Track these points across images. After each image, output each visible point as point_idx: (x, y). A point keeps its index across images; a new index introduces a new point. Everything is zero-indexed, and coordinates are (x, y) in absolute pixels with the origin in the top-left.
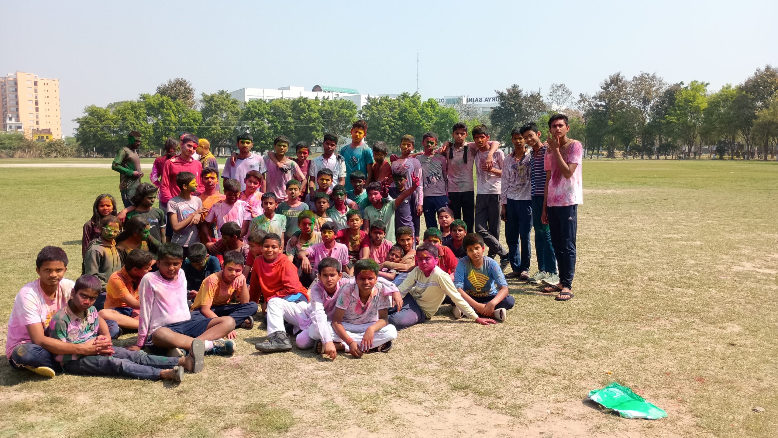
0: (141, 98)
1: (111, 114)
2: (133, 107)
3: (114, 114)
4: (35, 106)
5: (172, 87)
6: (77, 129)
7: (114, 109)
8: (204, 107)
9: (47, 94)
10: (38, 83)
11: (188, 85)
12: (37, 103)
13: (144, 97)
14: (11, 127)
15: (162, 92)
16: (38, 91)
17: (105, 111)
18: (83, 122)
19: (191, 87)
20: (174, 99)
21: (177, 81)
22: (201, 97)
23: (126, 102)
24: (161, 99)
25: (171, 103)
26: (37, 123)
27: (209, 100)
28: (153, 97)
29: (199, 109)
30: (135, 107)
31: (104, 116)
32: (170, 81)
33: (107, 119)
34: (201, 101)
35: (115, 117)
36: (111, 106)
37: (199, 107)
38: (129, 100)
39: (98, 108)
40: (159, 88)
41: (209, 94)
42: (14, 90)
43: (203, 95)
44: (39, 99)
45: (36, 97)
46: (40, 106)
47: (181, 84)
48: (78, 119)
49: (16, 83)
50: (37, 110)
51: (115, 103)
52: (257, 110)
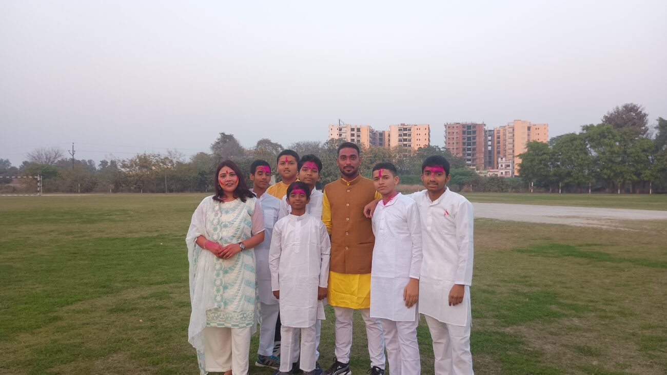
0: (583, 130)
1: (551, 147)
2: (571, 139)
3: (554, 147)
5: (619, 114)
6: (520, 165)
8: (659, 135)
10: (531, 129)
11: (639, 110)
13: (586, 128)
14: (502, 166)
15: (609, 120)
16: (530, 135)
17: (545, 145)
18: (524, 157)
19: (643, 112)
21: (626, 107)
22: (657, 123)
23: (567, 135)
24: (604, 127)
27: (666, 125)
28: (599, 126)
29: (654, 137)
32: (617, 108)
33: (545, 153)
34: (656, 128)
35: (554, 151)
36: (553, 140)
37: (654, 134)
38: (571, 133)
40: (606, 117)
42: (512, 135)
43: (661, 120)
47: (631, 110)
48: (521, 155)
49: (513, 130)
51: (558, 137)
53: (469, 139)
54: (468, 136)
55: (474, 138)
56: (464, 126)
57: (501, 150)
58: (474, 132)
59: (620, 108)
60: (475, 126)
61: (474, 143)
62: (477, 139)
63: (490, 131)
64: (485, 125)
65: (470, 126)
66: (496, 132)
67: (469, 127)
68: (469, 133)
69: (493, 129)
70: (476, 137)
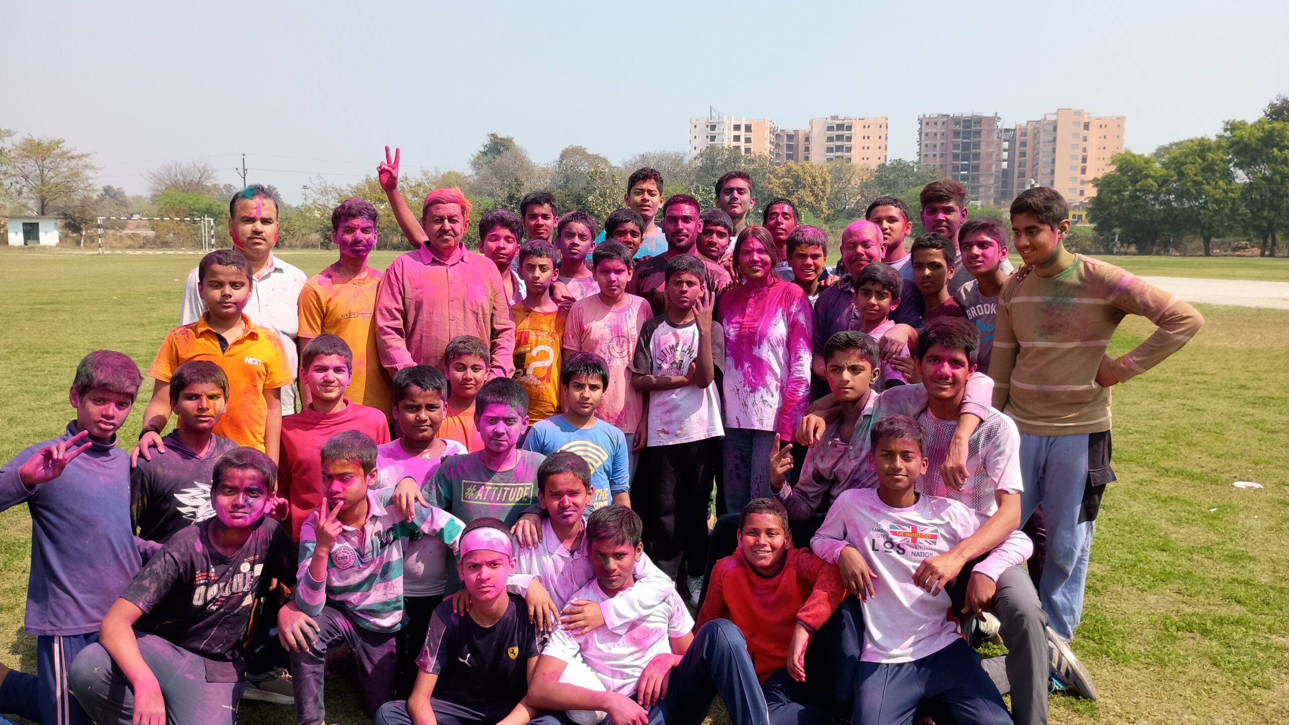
0: (1226, 130)
1: (1158, 165)
3: (1164, 165)
4: (1080, 165)
10: (1091, 126)
12: (1084, 160)
13: (1232, 127)
15: (1276, 112)
16: (1089, 138)
17: (1147, 161)
18: (1103, 184)
23: (1192, 141)
24: (1267, 127)
30: (1209, 149)
31: (1141, 171)
33: (1147, 176)
35: (1164, 172)
36: (1162, 151)
38: (1199, 137)
39: (1134, 156)
40: (1272, 106)
42: (1051, 138)
44: (1089, 153)
45: (1084, 150)
46: (1088, 164)
48: (1096, 179)
49: (1055, 129)
50: (1083, 170)
51: (1171, 145)
53: (966, 147)
54: (965, 141)
55: (977, 145)
56: (956, 121)
57: (1028, 169)
58: (978, 133)
60: (978, 120)
61: (977, 156)
62: (983, 147)
63: (1007, 130)
64: (999, 118)
65: (970, 121)
66: (1018, 133)
67: (967, 122)
68: (967, 135)
69: (1013, 127)
70: (980, 142)
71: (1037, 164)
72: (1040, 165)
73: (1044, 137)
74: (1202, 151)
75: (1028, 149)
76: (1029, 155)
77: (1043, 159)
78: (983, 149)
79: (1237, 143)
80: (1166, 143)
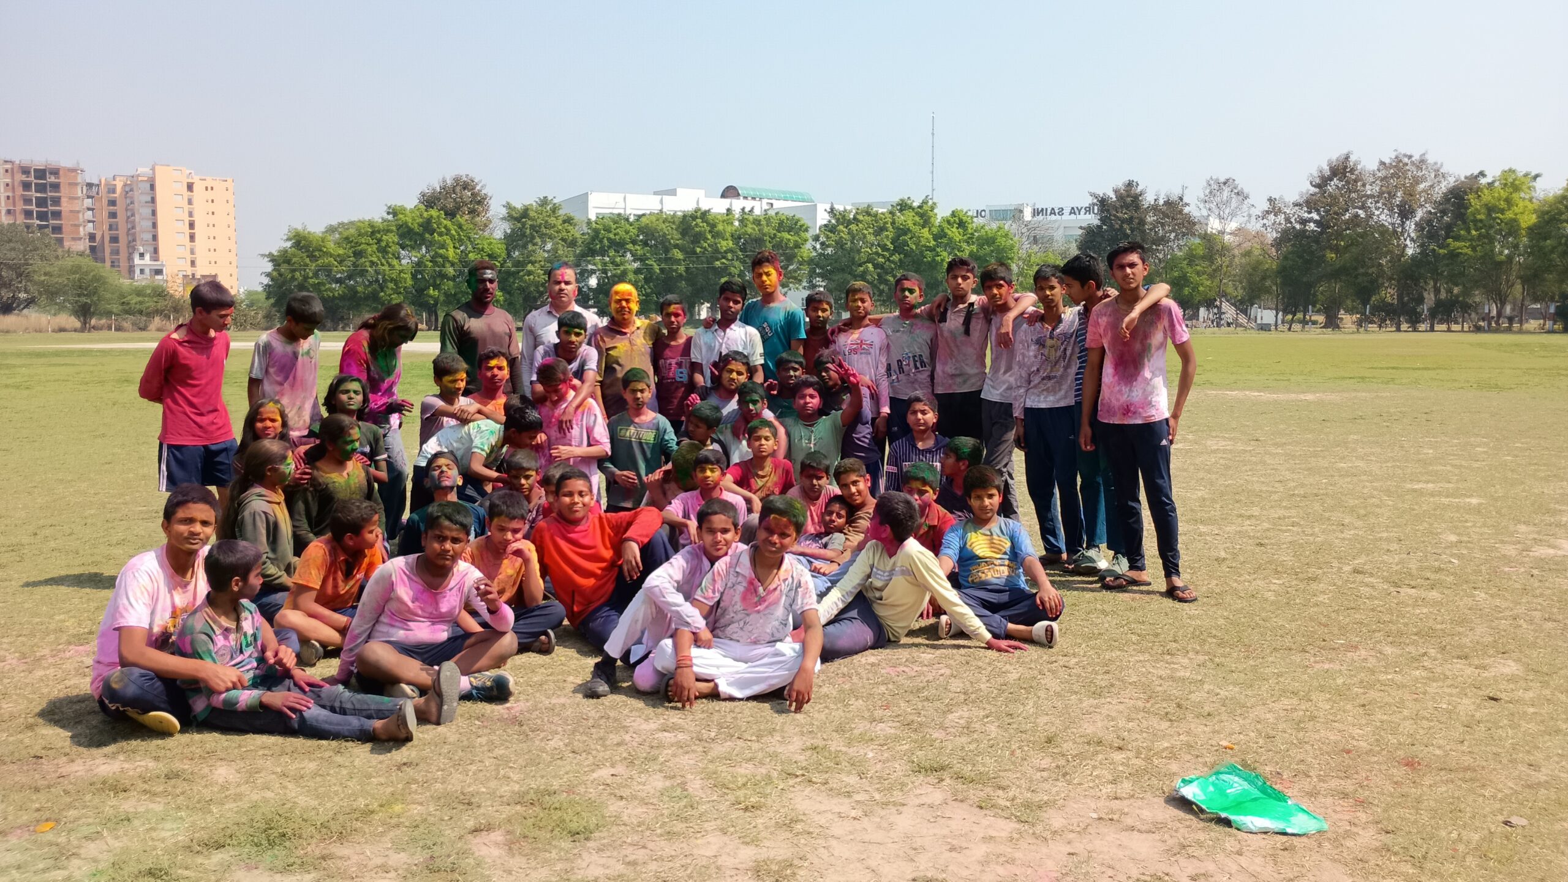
0: (388, 213)
1: (332, 245)
2: (374, 232)
3: (338, 244)
4: (188, 231)
5: (447, 191)
6: (268, 275)
7: (337, 236)
8: (509, 231)
9: (211, 207)
10: (195, 187)
11: (478, 188)
12: (192, 225)
13: (394, 212)
14: (142, 271)
15: (429, 201)
16: (195, 201)
17: (322, 240)
19: (483, 192)
20: (451, 214)
21: (457, 180)
22: (504, 212)
23: (361, 222)
24: (425, 215)
25: (448, 223)
26: (193, 263)
27: (518, 216)
28: (412, 211)
29: (498, 234)
30: (379, 232)
31: (319, 250)
32: (444, 181)
33: (326, 255)
34: (504, 219)
35: (340, 251)
36: (331, 230)
37: (499, 230)
38: (368, 218)
39: (309, 233)
40: (423, 195)
41: (518, 205)
42: (149, 199)
43: (508, 206)
44: (196, 218)
45: (191, 214)
46: (196, 230)
47: (466, 186)
48: (270, 255)
49: (152, 187)
50: (192, 238)
51: (340, 224)
52: (611, 236)
53: (41, 202)
54: (39, 195)
55: (57, 201)
56: (25, 171)
57: (122, 233)
58: (56, 187)
59: (449, 182)
60: (55, 172)
61: (57, 215)
62: (64, 201)
63: (90, 185)
64: (81, 170)
65: (43, 171)
66: (103, 189)
67: (41, 173)
68: (41, 188)
69: (96, 182)
70: (59, 198)
71: (133, 228)
72: (138, 229)
73: (141, 197)
74: (373, 233)
75: (119, 209)
76: (121, 219)
77: (143, 224)
78: (65, 206)
79: (399, 227)
80: (334, 223)
